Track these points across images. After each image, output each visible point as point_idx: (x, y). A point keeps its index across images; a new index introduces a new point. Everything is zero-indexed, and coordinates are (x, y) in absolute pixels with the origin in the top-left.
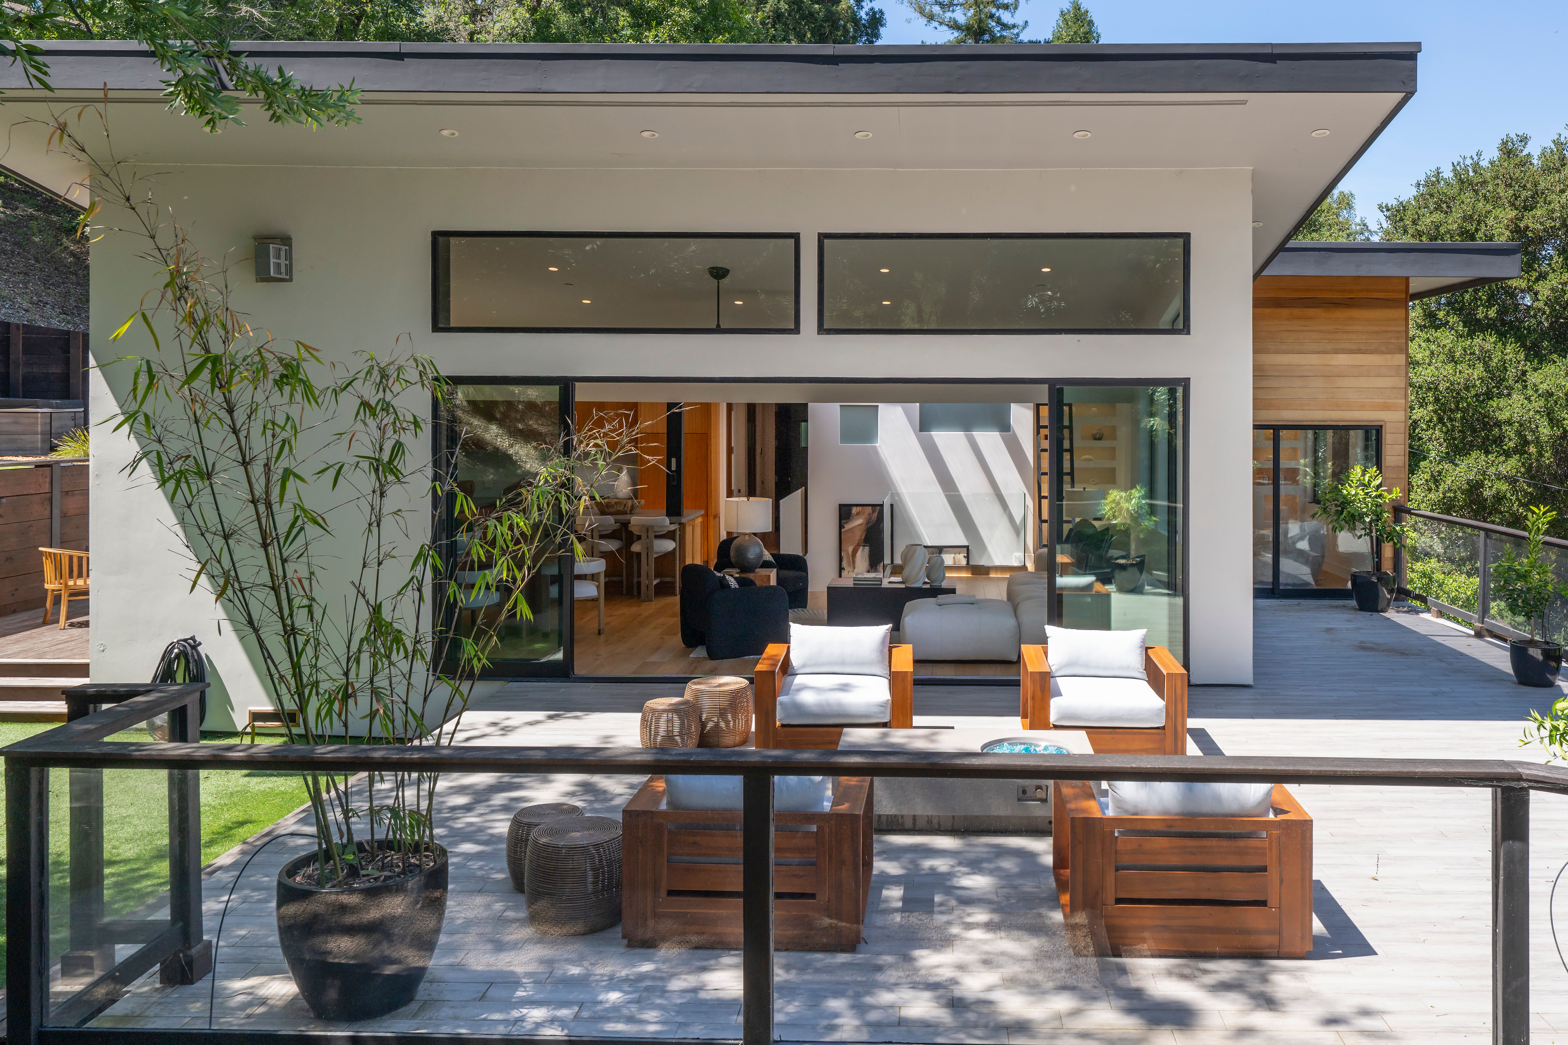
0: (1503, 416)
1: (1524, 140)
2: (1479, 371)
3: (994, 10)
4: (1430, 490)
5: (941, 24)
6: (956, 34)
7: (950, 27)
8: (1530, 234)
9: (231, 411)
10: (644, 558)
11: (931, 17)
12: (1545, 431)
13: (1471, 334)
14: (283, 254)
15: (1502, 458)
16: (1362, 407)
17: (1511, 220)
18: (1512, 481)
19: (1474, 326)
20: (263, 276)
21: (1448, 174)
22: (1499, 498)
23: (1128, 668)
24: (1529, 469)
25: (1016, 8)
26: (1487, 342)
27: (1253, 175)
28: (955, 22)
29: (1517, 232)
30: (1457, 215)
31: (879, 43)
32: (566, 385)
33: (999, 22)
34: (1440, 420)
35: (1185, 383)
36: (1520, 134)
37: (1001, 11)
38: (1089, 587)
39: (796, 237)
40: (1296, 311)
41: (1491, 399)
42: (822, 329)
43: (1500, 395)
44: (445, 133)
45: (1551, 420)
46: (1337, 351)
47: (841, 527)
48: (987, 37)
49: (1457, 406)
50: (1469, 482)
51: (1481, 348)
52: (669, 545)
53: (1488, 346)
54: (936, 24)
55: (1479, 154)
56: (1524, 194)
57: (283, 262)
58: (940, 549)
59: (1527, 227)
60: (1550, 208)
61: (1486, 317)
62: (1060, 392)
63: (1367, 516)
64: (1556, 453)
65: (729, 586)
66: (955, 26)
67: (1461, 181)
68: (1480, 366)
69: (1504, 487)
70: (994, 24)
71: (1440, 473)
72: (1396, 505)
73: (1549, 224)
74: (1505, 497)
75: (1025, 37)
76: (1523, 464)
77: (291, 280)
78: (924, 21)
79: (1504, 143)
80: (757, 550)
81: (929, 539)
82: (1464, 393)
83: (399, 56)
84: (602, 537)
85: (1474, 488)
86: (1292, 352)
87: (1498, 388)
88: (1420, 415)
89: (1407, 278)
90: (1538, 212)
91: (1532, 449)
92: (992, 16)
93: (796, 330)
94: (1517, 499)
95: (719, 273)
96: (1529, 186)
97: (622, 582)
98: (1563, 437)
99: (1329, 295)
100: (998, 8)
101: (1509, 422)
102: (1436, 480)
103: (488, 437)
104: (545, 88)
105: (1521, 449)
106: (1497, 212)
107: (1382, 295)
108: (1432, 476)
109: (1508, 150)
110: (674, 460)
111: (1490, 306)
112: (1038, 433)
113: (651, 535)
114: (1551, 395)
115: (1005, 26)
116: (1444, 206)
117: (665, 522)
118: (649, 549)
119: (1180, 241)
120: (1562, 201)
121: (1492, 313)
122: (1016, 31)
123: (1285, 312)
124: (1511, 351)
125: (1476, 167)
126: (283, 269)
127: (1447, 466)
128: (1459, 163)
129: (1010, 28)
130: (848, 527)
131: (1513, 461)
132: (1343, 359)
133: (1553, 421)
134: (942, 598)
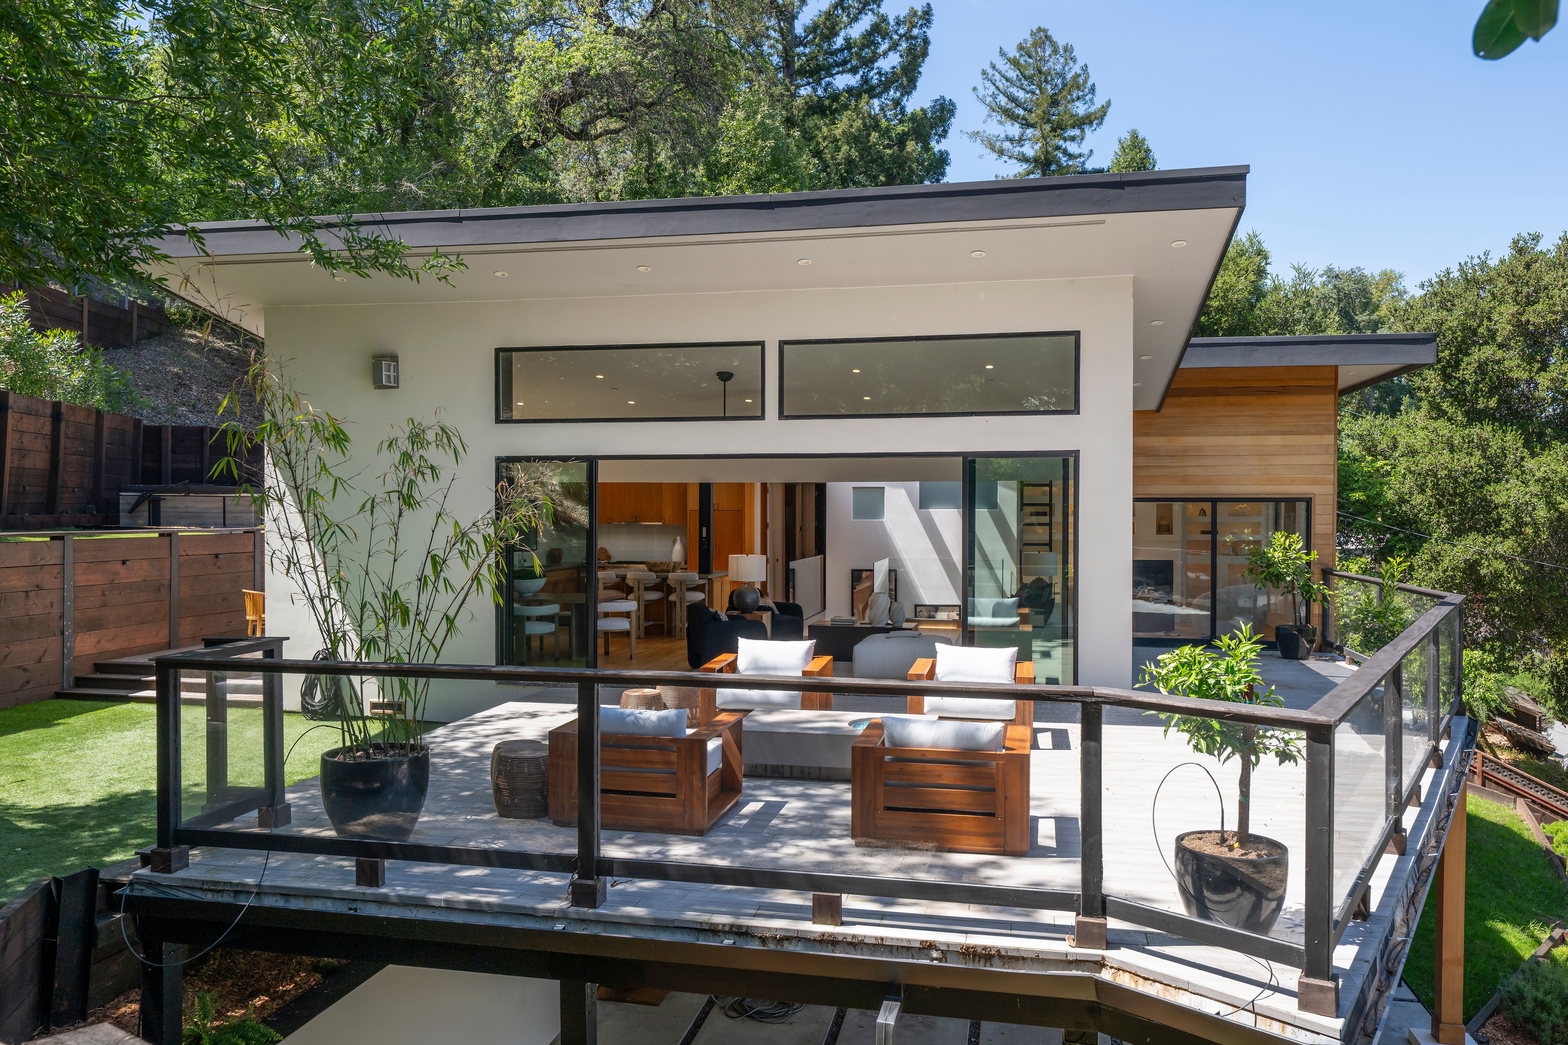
0: (1499, 499)
1: (1536, 238)
2: (1477, 457)
3: (1061, 143)
4: (1431, 569)
5: (1010, 157)
6: (1025, 166)
7: (1019, 160)
8: (1531, 328)
9: (288, 454)
10: (678, 605)
11: (1001, 152)
12: (1542, 514)
13: (1470, 423)
14: (392, 368)
15: (1499, 539)
16: (1293, 482)
17: (1513, 315)
18: (1509, 561)
19: (1475, 416)
20: (378, 385)
21: (1456, 274)
22: (1497, 576)
23: (999, 677)
24: (1525, 550)
25: (1082, 139)
26: (1484, 431)
27: (1134, 281)
28: (1024, 155)
29: (1518, 326)
30: (1458, 312)
31: (945, 180)
32: (591, 462)
33: (1065, 152)
34: (1440, 504)
35: (1076, 454)
36: (1532, 232)
37: (1068, 143)
38: (1014, 625)
39: (762, 344)
40: (1232, 399)
41: (1489, 484)
42: (782, 416)
43: (1498, 481)
44: (498, 274)
45: (1548, 503)
46: (1270, 433)
47: (853, 588)
48: (1053, 167)
49: (1455, 491)
50: (1466, 561)
51: (1480, 438)
52: (699, 596)
53: (1485, 435)
54: (1005, 158)
55: (1486, 254)
56: (1525, 290)
57: (392, 374)
58: (937, 608)
59: (1528, 321)
60: (1551, 302)
61: (1487, 407)
62: (974, 462)
63: (1289, 575)
64: (1554, 533)
65: (720, 620)
66: (1024, 159)
67: (1467, 281)
68: (1478, 453)
69: (1500, 565)
70: (1060, 155)
71: (1439, 553)
72: (1324, 567)
73: (1550, 317)
74: (1502, 575)
75: (1089, 166)
76: (1520, 545)
77: (397, 387)
78: (995, 156)
79: (1515, 243)
80: (754, 596)
81: (928, 598)
82: (1462, 479)
83: (459, 220)
84: (646, 589)
85: (1472, 567)
86: (1228, 434)
87: (1497, 473)
88: (1419, 501)
89: (1336, 367)
90: (1539, 307)
91: (1529, 531)
92: (1058, 148)
93: (762, 417)
94: (1515, 578)
95: (725, 377)
96: (1532, 282)
97: (662, 626)
98: (1559, 519)
99: (1263, 384)
100: (1065, 140)
101: (1506, 505)
102: (1436, 559)
103: (574, 515)
104: (560, 237)
105: (1517, 530)
106: (1503, 309)
107: (1312, 383)
108: (1432, 556)
109: (1519, 248)
110: (704, 529)
111: (1491, 397)
112: (1022, 510)
113: (684, 588)
114: (1548, 480)
115: (1071, 156)
116: (1449, 304)
117: (694, 576)
118: (682, 599)
119: (1073, 338)
120: (1564, 295)
121: (1493, 403)
122: (1082, 159)
123: (1222, 399)
124: (1512, 439)
125: (1483, 265)
126: (392, 380)
127: (1447, 547)
128: (1466, 263)
129: (1076, 158)
130: (859, 588)
131: (1510, 542)
132: (1275, 440)
133: (1552, 505)
134: (892, 633)
